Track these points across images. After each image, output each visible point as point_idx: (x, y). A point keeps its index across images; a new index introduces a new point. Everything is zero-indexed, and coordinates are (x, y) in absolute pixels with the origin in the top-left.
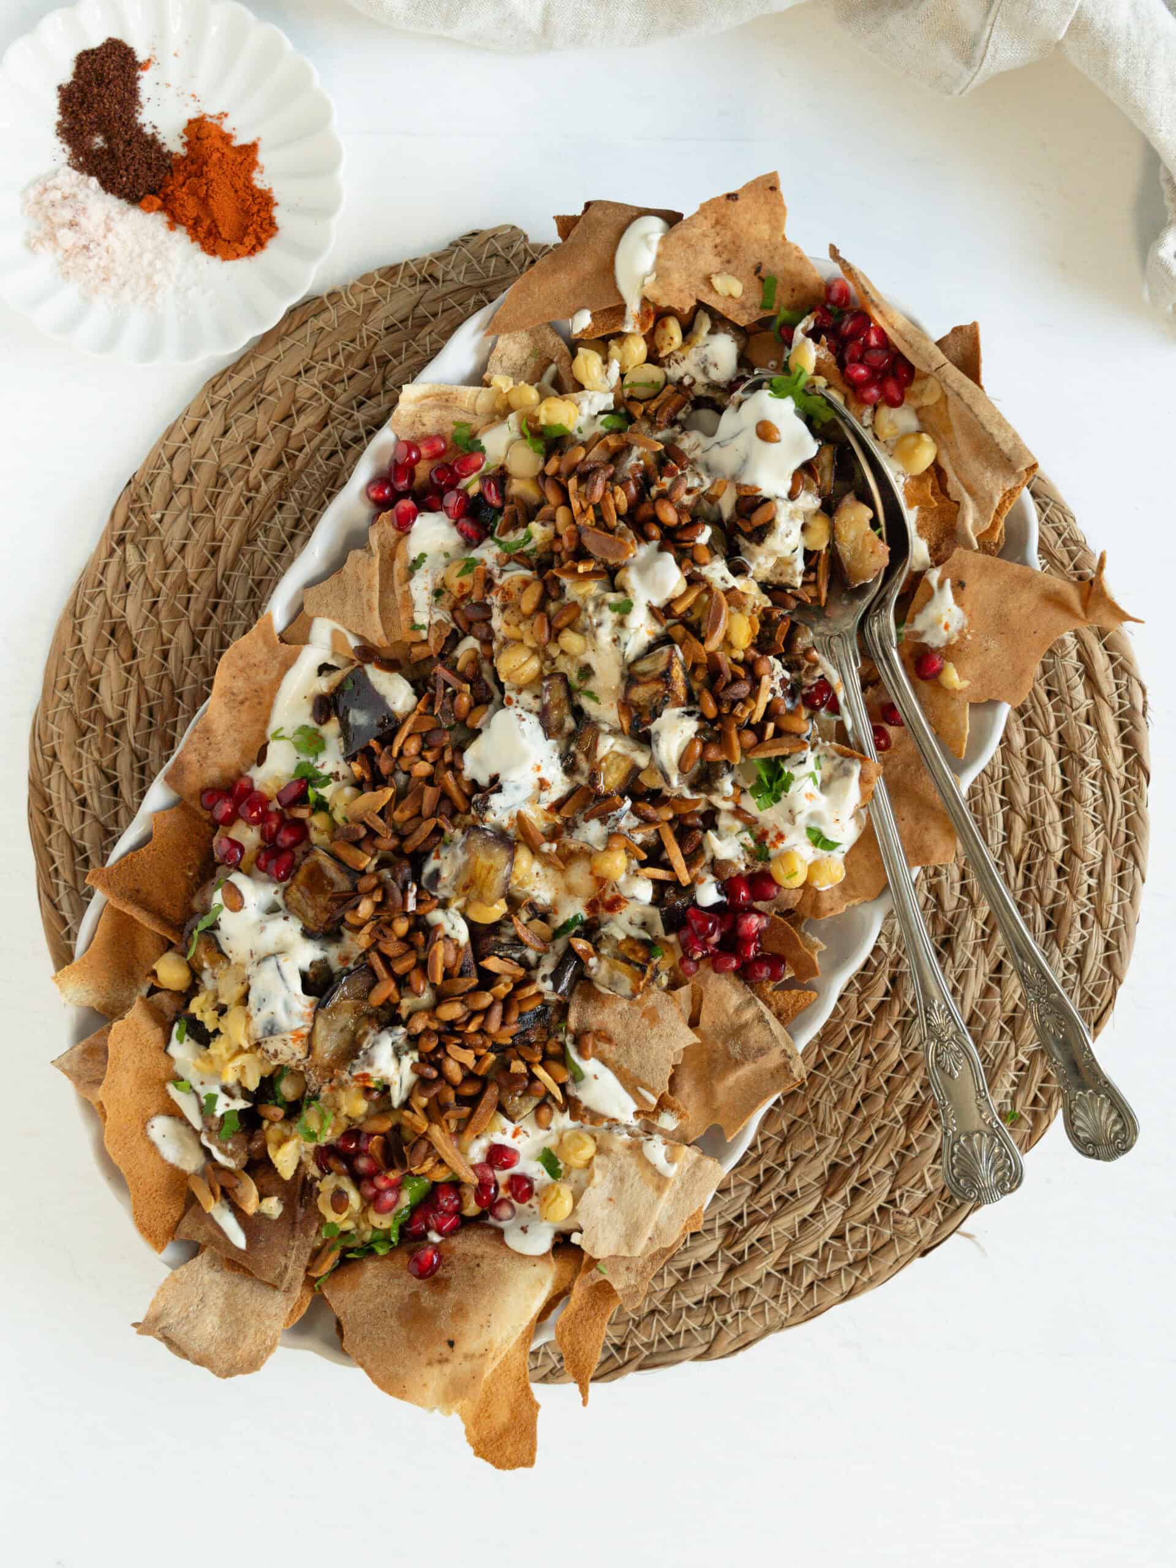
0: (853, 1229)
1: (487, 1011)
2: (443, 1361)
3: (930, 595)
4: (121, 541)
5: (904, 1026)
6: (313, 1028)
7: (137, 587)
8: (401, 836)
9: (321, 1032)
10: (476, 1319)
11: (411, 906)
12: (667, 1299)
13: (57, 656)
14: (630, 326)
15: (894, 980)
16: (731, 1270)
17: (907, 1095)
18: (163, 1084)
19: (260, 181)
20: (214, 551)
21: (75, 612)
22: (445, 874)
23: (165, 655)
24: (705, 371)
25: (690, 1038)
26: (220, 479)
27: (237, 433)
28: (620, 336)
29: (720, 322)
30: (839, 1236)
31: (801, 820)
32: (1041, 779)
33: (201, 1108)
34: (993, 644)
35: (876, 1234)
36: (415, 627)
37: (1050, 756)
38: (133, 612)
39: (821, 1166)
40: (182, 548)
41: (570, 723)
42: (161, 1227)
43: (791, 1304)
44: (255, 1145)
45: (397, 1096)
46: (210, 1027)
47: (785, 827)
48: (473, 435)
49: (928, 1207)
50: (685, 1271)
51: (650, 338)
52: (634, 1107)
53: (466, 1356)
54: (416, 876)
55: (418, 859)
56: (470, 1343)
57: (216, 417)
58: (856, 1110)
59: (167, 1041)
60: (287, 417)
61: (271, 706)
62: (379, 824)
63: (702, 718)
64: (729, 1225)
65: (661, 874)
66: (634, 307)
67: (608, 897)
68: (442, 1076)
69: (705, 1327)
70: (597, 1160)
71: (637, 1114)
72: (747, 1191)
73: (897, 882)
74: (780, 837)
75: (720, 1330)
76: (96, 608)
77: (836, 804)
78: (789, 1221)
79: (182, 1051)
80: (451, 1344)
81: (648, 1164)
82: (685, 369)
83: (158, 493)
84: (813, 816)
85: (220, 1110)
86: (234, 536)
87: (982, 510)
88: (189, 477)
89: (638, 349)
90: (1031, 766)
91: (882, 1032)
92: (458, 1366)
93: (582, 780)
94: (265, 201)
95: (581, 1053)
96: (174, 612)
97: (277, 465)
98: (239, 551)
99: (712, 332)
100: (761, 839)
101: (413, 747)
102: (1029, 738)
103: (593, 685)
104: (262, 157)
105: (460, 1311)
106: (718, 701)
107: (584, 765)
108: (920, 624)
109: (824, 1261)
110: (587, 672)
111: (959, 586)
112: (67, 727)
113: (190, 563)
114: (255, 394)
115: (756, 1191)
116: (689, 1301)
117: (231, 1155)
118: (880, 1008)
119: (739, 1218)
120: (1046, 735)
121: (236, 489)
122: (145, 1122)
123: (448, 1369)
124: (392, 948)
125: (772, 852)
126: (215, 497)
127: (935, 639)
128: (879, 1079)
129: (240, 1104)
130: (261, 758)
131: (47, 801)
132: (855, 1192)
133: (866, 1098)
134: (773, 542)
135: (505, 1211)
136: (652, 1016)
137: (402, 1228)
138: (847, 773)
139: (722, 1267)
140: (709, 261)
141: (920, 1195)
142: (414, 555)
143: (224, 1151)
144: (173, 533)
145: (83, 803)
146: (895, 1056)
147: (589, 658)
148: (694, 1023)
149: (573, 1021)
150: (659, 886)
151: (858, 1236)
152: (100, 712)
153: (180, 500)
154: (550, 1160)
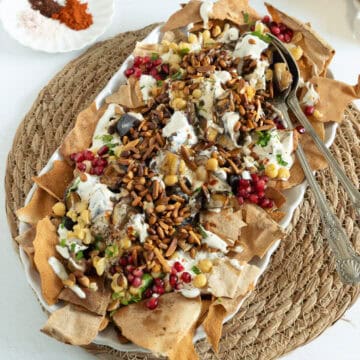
0: (306, 314)
1: (173, 211)
2: (161, 335)
3: (307, 90)
4: (41, 102)
5: (314, 243)
6: (113, 212)
7: (46, 115)
8: (143, 154)
9: (116, 213)
10: (173, 320)
11: (146, 173)
12: (239, 343)
13: (19, 134)
14: (206, 26)
15: (308, 228)
16: (262, 330)
17: (319, 265)
18: (54, 245)
19: (88, 12)
20: (72, 105)
21: (26, 121)
22: (158, 163)
23: (54, 134)
24: (229, 38)
25: (244, 224)
26: (73, 85)
27: (79, 73)
28: (203, 30)
29: (232, 24)
30: (301, 317)
31: (275, 154)
32: (347, 163)
33: (70, 252)
34: (329, 104)
35: (314, 315)
36: (143, 101)
37: (350, 156)
38: (44, 122)
39: (290, 292)
40: (61, 105)
41: (196, 120)
42: (52, 296)
43: (286, 343)
44: (89, 261)
45: (142, 240)
46: (74, 220)
47: (269, 157)
48: (158, 57)
49: (332, 305)
50: (244, 333)
51: (211, 31)
52: (226, 245)
53: (171, 333)
54: (148, 165)
55: (148, 161)
56: (172, 328)
57: (73, 70)
58: (301, 272)
59: (58, 228)
60: (95, 69)
61: (94, 131)
62: (134, 149)
63: (240, 114)
64: (259, 315)
65: (229, 170)
66: (206, 21)
67: (211, 180)
68: (158, 234)
69: (254, 354)
70: (214, 267)
71: (227, 248)
72: (264, 302)
73: (308, 176)
74: (268, 160)
75: (260, 354)
76: (32, 121)
77: (286, 146)
78: (281, 312)
79: (62, 231)
80: (164, 329)
81: (233, 267)
82: (223, 39)
83: (54, 90)
84: (278, 151)
85: (77, 250)
86: (78, 101)
87: (320, 68)
88: (64, 85)
89: (208, 33)
90: (343, 160)
91: (306, 246)
92: (167, 337)
93: (201, 136)
94: (90, 16)
95: (206, 229)
96: (57, 121)
97: (92, 81)
98: (79, 105)
99: (231, 27)
100: (261, 163)
101: (145, 128)
102: (341, 151)
103: (205, 107)
104: (88, 6)
105: (167, 318)
106: (245, 109)
107: (202, 132)
108: (305, 100)
109: (296, 327)
110: (202, 103)
111: (316, 86)
112: (20, 154)
113: (63, 108)
114: (85, 64)
115: (268, 302)
116: (248, 343)
117: (81, 264)
118: (305, 237)
119: (263, 312)
120: (347, 150)
121: (79, 87)
122: (48, 259)
123: (164, 337)
124: (139, 188)
125: (265, 166)
126: (72, 90)
127: (310, 104)
128: (308, 260)
129: (84, 248)
130: (91, 145)
131: (12, 177)
132: (305, 301)
133: (304, 268)
134: (257, 71)
135: (181, 286)
136: (230, 218)
137: (143, 293)
138: (289, 135)
139: (258, 330)
140: (227, 10)
141: (328, 301)
142: (141, 86)
143: (77, 263)
144: (58, 100)
145: (24, 177)
146: (312, 253)
147: (203, 98)
148: (244, 220)
149: (201, 220)
150: (229, 175)
151: (308, 317)
152: (31, 151)
153: (60, 91)
154: (196, 270)
